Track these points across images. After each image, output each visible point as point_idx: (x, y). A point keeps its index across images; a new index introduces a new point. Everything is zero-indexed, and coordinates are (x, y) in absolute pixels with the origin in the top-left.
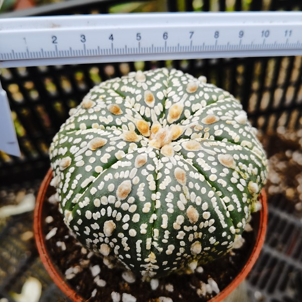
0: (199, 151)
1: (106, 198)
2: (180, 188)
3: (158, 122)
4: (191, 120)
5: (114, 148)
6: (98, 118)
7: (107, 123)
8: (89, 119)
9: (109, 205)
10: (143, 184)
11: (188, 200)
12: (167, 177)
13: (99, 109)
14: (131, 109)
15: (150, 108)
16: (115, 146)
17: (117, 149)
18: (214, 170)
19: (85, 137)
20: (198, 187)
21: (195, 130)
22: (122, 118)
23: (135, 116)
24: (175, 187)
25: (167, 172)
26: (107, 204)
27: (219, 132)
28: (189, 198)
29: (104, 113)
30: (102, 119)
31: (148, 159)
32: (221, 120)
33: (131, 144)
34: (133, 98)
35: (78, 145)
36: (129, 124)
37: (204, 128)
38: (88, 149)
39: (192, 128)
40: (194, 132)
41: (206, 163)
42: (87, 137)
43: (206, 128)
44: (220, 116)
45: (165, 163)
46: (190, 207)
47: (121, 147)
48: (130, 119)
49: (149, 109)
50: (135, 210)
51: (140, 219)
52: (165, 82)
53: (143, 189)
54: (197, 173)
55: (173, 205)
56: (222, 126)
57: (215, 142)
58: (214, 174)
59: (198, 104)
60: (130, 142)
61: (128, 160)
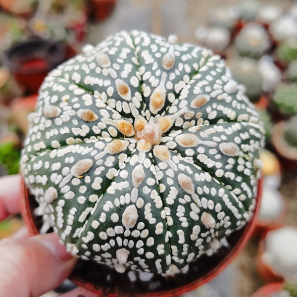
0: (198, 146)
1: (112, 229)
2: (189, 198)
3: (140, 116)
4: (177, 105)
5: (102, 168)
6: (71, 131)
7: (83, 135)
8: (59, 134)
9: (117, 235)
10: (149, 205)
11: (200, 208)
12: (171, 188)
13: (68, 118)
14: (105, 108)
15: (128, 102)
16: (103, 165)
17: (107, 168)
18: (219, 165)
19: (64, 161)
20: (206, 190)
21: (186, 118)
22: (99, 124)
23: (114, 116)
24: (183, 198)
25: (170, 181)
26: (115, 235)
27: (213, 114)
28: (201, 206)
29: (75, 122)
30: (76, 131)
31: (145, 171)
32: (212, 98)
33: (120, 157)
34: (104, 93)
35: (59, 172)
36: (110, 129)
37: (196, 114)
38: (74, 177)
39: (182, 116)
40: (185, 121)
41: (209, 158)
42: (67, 160)
43: (197, 114)
44: (209, 93)
45: (164, 171)
46: (204, 214)
47: (111, 164)
48: (109, 123)
49: (126, 103)
50: (147, 235)
51: (155, 242)
52: (134, 60)
53: (150, 210)
54: (202, 174)
55: (187, 217)
56: (214, 105)
57: (211, 129)
58: (220, 168)
59: (181, 82)
60: (118, 154)
61: (123, 180)
